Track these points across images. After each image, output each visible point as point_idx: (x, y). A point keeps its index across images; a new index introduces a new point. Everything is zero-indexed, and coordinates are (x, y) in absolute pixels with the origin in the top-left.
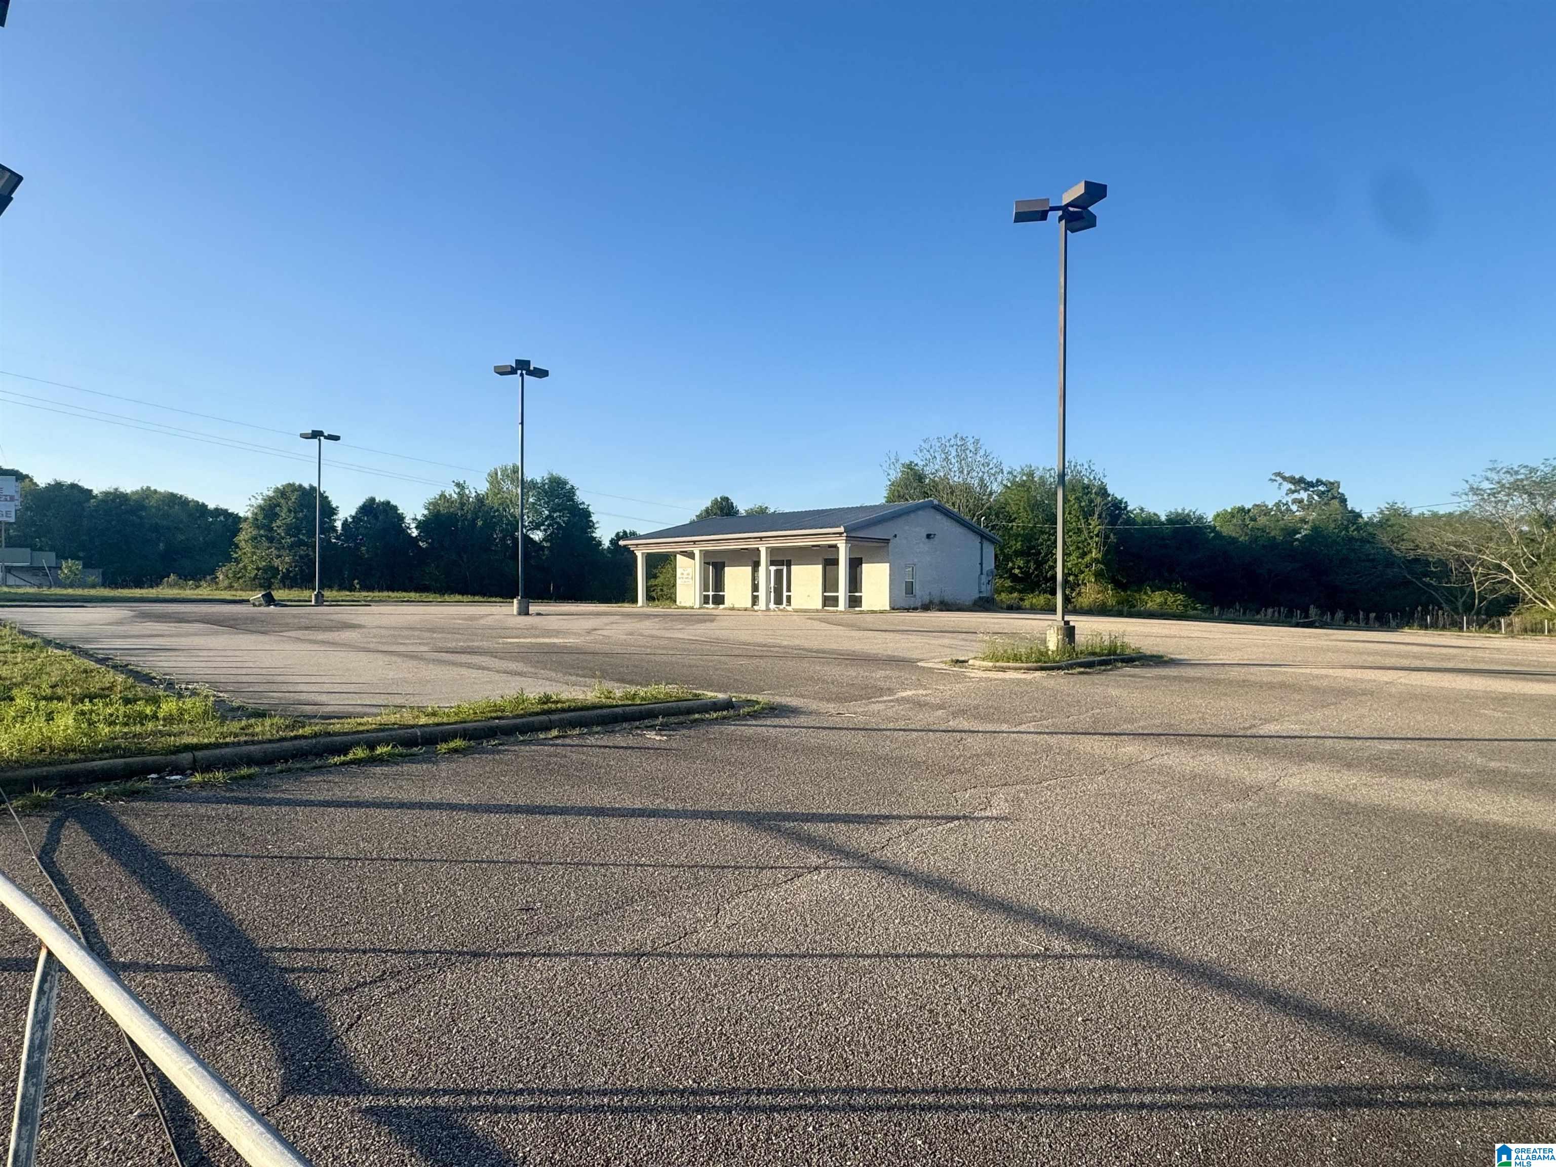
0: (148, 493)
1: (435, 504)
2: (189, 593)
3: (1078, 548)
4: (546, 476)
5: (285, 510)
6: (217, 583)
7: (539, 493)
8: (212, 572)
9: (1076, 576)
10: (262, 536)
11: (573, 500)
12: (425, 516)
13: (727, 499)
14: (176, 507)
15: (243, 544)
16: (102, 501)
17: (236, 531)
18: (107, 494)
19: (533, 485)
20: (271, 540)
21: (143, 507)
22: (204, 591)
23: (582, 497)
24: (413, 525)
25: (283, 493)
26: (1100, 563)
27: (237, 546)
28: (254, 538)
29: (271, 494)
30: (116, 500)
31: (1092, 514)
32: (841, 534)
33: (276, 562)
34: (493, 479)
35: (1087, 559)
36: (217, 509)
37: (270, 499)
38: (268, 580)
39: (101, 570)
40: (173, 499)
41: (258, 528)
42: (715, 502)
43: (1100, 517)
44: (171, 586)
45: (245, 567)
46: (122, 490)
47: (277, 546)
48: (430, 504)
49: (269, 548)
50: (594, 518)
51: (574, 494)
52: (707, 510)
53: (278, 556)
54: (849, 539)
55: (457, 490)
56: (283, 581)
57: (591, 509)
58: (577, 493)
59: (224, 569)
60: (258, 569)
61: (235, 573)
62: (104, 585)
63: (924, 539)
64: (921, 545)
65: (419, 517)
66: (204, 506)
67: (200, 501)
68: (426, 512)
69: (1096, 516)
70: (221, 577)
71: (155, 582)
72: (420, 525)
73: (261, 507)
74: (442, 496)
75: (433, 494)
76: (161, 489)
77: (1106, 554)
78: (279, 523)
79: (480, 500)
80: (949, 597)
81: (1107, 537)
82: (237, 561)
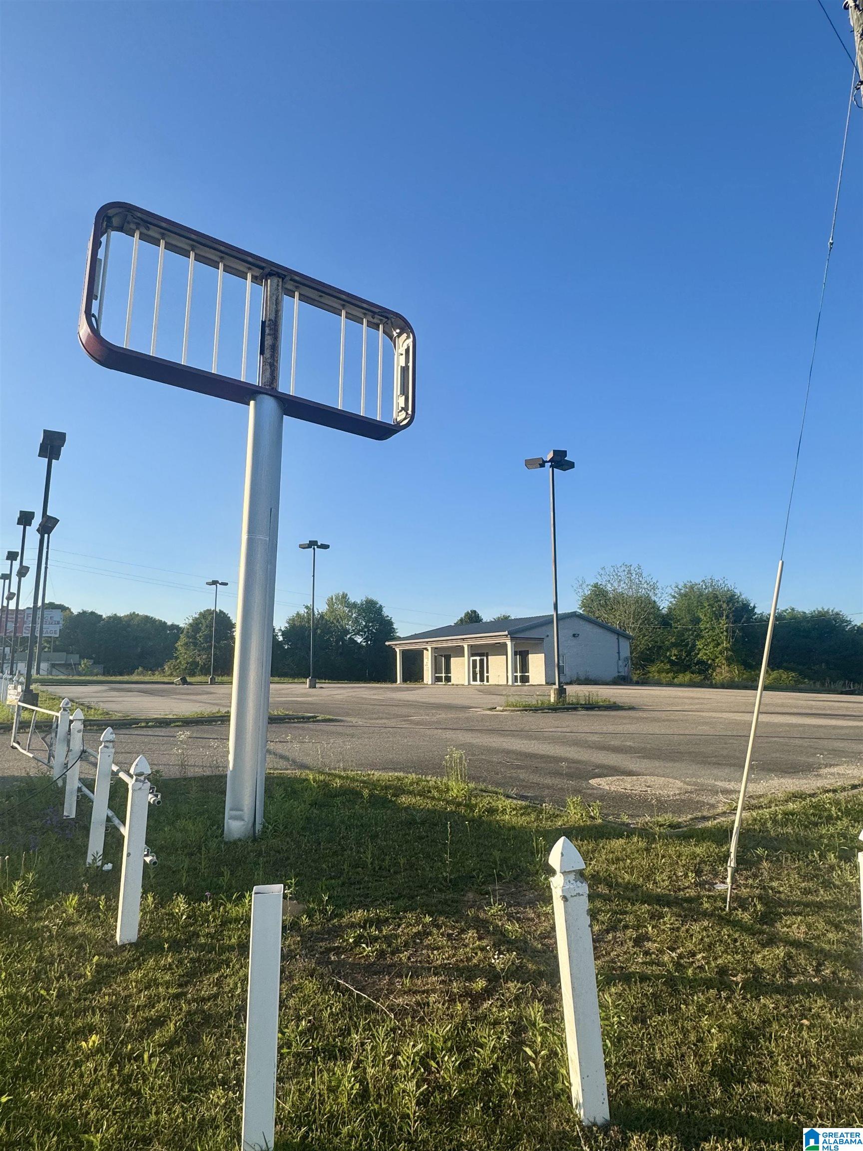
0: (133, 616)
1: (293, 620)
2: (147, 679)
3: (713, 640)
4: (364, 599)
5: (204, 626)
6: (164, 672)
7: (359, 610)
8: (162, 665)
9: (713, 660)
10: (190, 643)
11: (381, 615)
12: (286, 628)
13: (475, 612)
14: (149, 625)
15: (180, 648)
16: (107, 622)
17: (177, 638)
18: (109, 617)
19: (354, 605)
20: (195, 644)
21: (129, 626)
22: (157, 678)
23: (386, 612)
24: (280, 634)
25: (204, 615)
26: (729, 650)
27: (176, 649)
28: (186, 644)
29: (197, 616)
30: (115, 620)
31: (721, 616)
32: (507, 635)
33: (198, 659)
34: (330, 603)
35: (720, 648)
36: (172, 625)
37: (196, 619)
38: (193, 670)
39: (103, 666)
40: (147, 619)
41: (188, 637)
42: (467, 614)
43: (727, 617)
44: (138, 674)
45: (180, 662)
46: (118, 615)
47: (199, 648)
48: (290, 620)
49: (194, 650)
50: (395, 626)
51: (382, 611)
52: (461, 620)
53: (199, 655)
54: (512, 639)
55: (306, 611)
56: (201, 671)
57: (393, 620)
58: (384, 609)
59: (168, 663)
60: (187, 663)
61: (174, 666)
62: (104, 674)
63: (573, 638)
64: (569, 642)
65: (283, 629)
66: (165, 623)
67: (163, 620)
68: (287, 625)
69: (724, 618)
70: (167, 669)
71: (131, 673)
72: (284, 634)
73: (191, 625)
74: (298, 614)
75: (292, 613)
76: (141, 614)
77: (734, 644)
78: (201, 634)
79: (322, 616)
80: (593, 676)
81: (734, 632)
82: (177, 658)
